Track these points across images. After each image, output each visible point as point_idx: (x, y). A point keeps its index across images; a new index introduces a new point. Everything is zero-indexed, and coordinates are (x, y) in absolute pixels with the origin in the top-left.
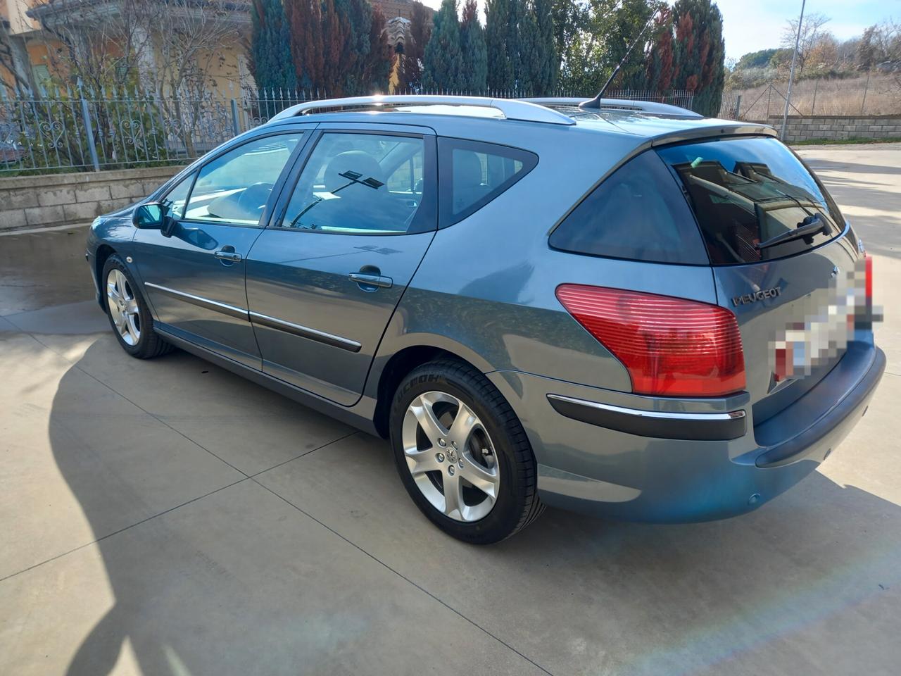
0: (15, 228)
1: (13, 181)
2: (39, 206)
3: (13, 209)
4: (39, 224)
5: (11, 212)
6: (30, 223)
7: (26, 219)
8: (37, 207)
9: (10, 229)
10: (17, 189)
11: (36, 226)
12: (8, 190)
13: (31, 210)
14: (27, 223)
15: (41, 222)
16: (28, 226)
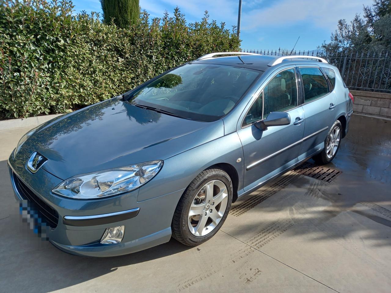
0: (374, 115)
1: (382, 95)
2: (389, 108)
3: (376, 106)
4: (385, 116)
5: (375, 107)
6: (381, 114)
7: (380, 112)
8: (388, 108)
9: (371, 114)
10: (382, 98)
11: (383, 116)
12: (378, 98)
13: (384, 109)
14: (380, 114)
15: (386, 115)
16: (379, 115)
